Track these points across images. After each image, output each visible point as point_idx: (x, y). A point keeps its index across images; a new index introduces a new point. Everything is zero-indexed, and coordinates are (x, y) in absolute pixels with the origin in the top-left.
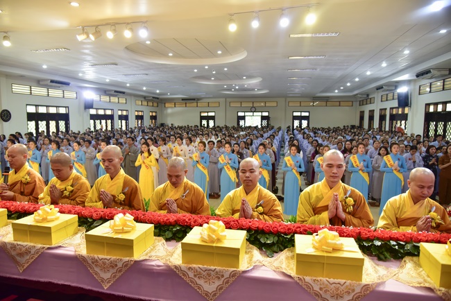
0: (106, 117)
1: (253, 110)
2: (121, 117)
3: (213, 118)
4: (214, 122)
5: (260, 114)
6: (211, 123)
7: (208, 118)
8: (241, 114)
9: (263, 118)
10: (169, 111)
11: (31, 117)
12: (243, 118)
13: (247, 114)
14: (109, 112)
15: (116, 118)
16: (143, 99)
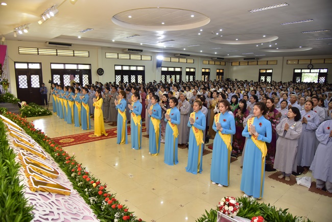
0: (175, 73)
1: (311, 67)
2: (189, 73)
3: (270, 74)
4: (271, 78)
5: (317, 71)
6: (269, 79)
7: (266, 75)
8: (297, 71)
9: (321, 75)
10: (235, 68)
11: (117, 73)
12: (300, 75)
13: (303, 71)
14: (178, 70)
15: (184, 74)
16: (210, 60)
